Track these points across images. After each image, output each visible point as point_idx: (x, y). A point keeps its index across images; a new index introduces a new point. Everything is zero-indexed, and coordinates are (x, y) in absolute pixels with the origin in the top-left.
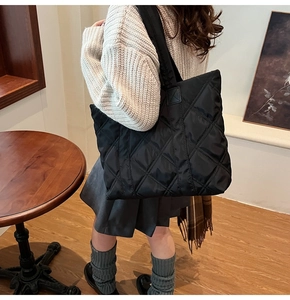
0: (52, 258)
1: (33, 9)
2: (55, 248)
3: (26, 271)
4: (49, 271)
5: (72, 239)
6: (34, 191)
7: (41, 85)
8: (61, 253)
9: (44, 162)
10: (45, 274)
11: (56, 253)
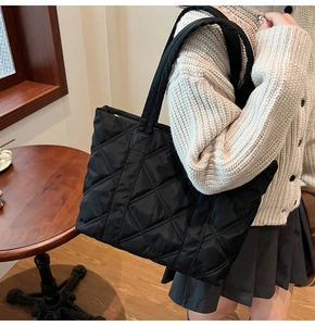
0: (77, 283)
1: (52, 10)
2: (80, 272)
3: (49, 299)
4: (73, 299)
5: (99, 262)
6: (52, 217)
7: (63, 91)
8: (86, 278)
9: (64, 183)
10: (69, 302)
11: (81, 278)
